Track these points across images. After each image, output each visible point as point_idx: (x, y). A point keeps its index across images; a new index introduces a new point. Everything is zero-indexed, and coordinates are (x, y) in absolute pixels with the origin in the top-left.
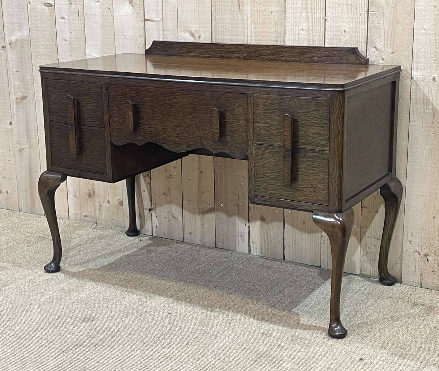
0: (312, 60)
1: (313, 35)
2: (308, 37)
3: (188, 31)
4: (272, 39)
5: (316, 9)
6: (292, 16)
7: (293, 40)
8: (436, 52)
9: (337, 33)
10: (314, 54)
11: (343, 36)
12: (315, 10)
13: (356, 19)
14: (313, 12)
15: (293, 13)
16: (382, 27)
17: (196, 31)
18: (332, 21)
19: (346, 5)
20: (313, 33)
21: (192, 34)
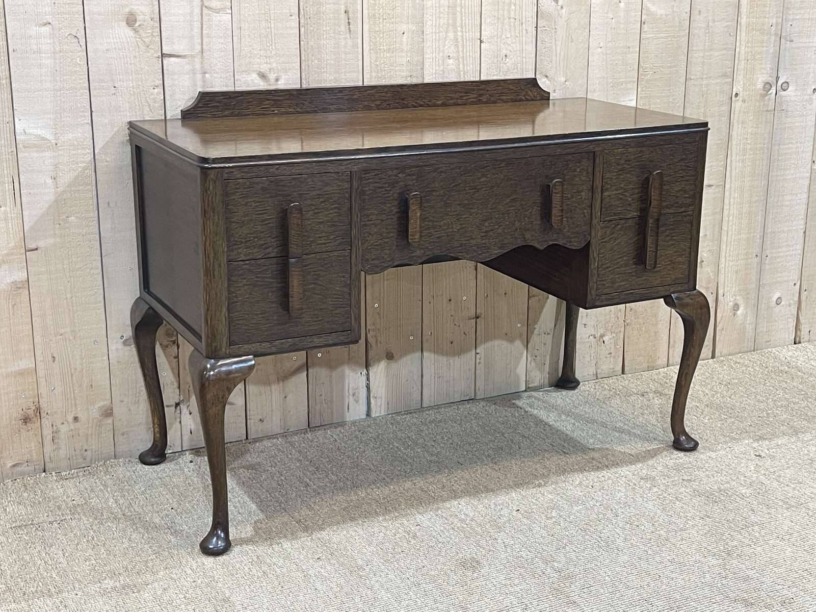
0: (480, 100)
1: (464, 65)
2: (457, 68)
3: (254, 71)
4: (404, 74)
5: (467, 26)
6: (434, 37)
7: (436, 74)
9: (496, 60)
10: (483, 92)
11: (504, 63)
12: (467, 28)
13: (521, 38)
14: (464, 30)
16: (554, 47)
17: (270, 69)
18: (490, 42)
19: (507, 18)
20: (464, 61)
21: (263, 76)
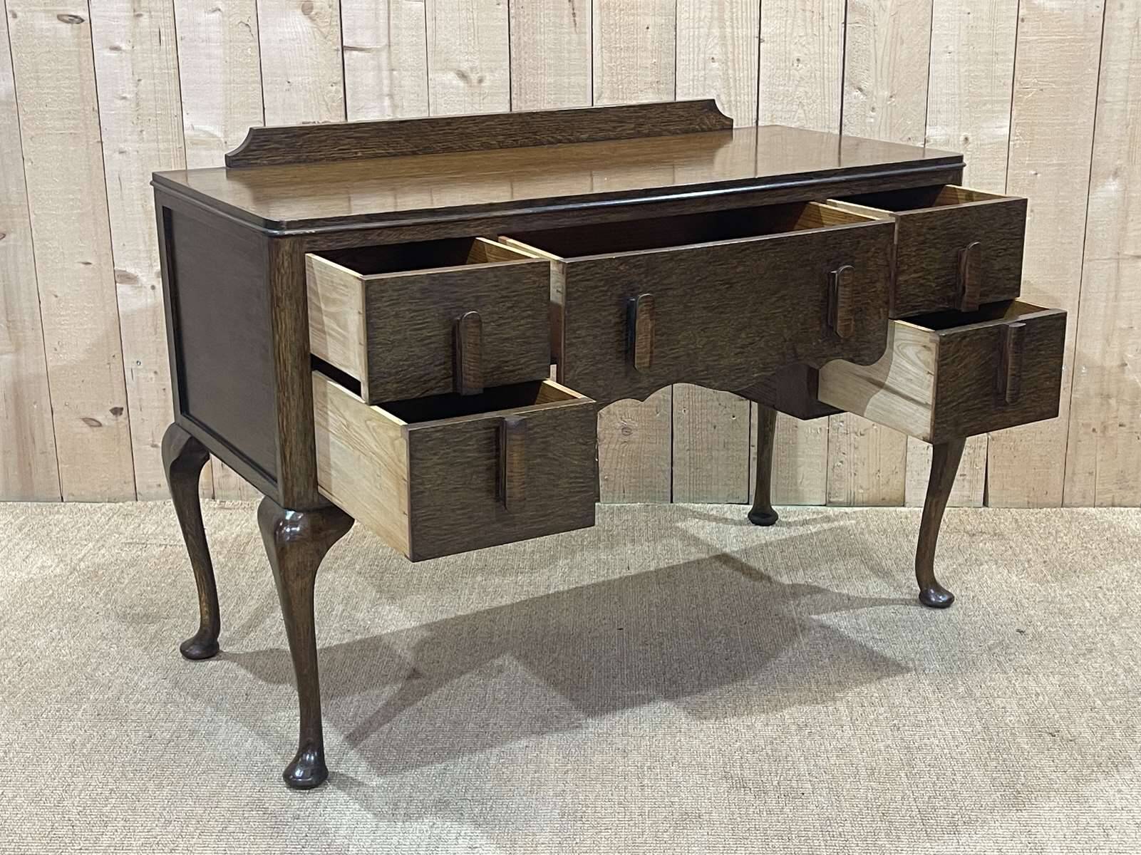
1: (734, 70)
2: (724, 74)
3: (452, 69)
4: (649, 79)
5: (740, 20)
6: (692, 34)
7: (693, 80)
8: (969, 92)
9: (782, 65)
11: (796, 69)
12: (740, 23)
13: (821, 37)
14: (735, 25)
15: (693, 28)
16: (872, 51)
17: (472, 68)
18: (773, 42)
19: (801, 11)
20: (734, 65)
21: (462, 76)
